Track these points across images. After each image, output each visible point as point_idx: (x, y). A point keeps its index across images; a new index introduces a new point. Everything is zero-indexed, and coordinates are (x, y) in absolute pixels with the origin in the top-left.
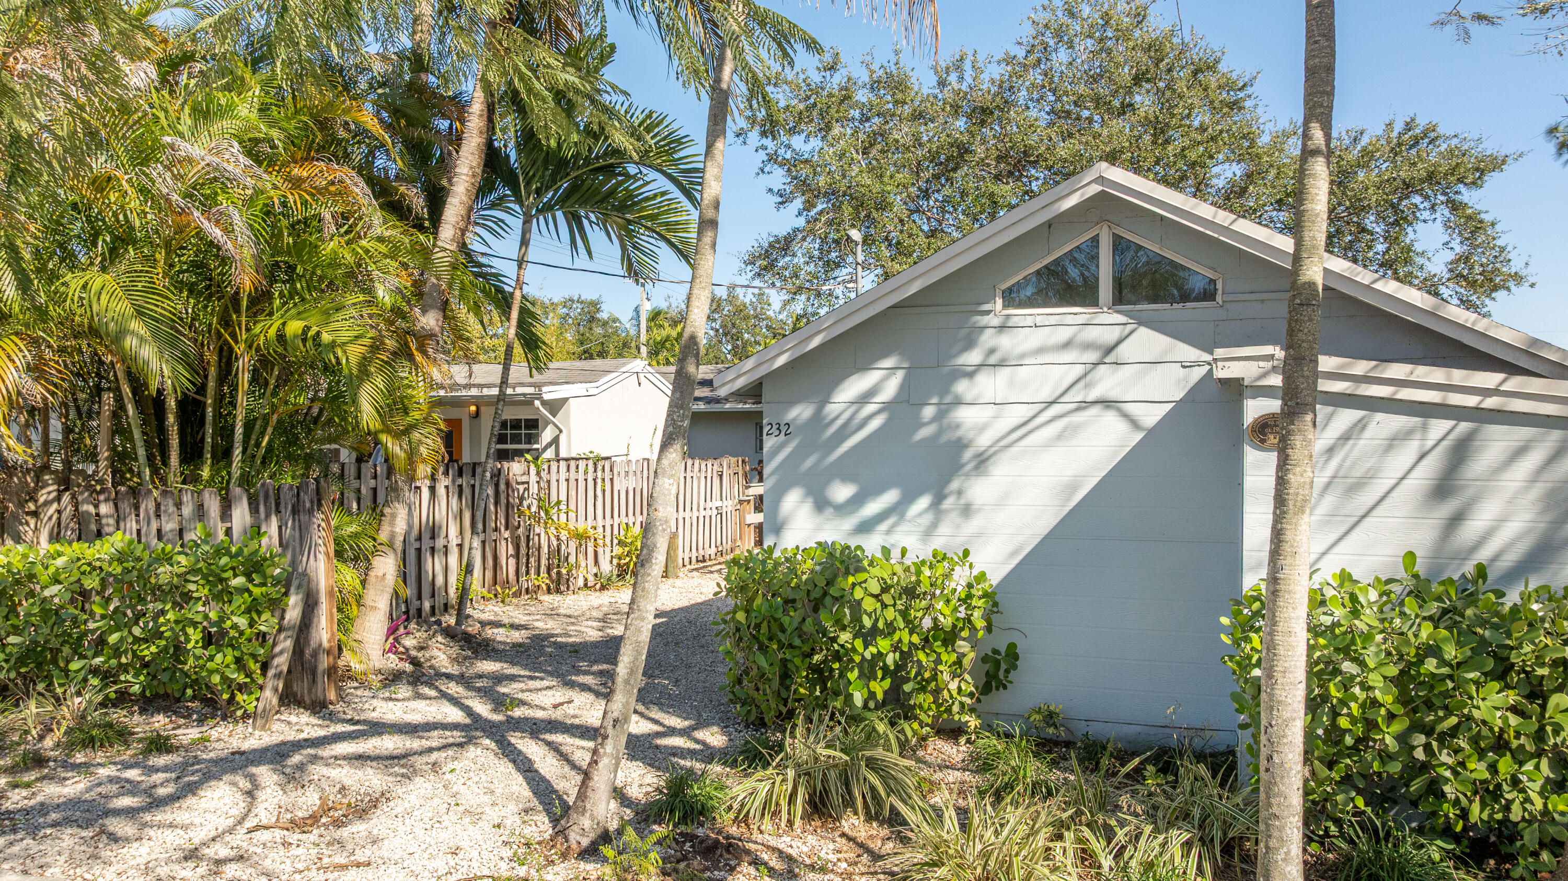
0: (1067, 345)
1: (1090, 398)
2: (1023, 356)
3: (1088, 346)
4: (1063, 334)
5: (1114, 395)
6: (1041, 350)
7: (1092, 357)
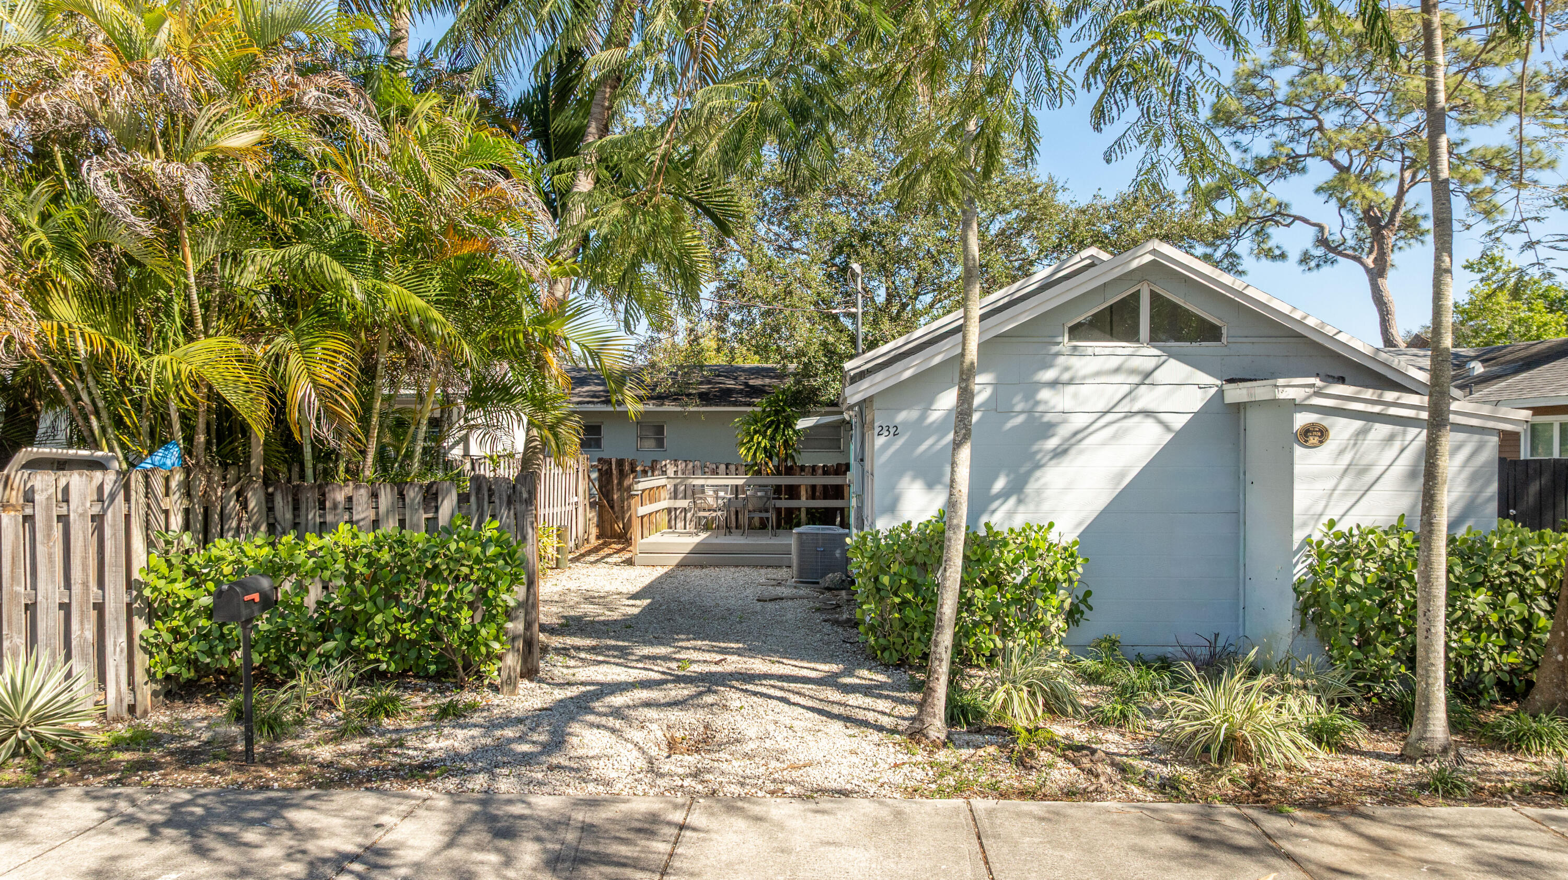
0: (1117, 370)
1: (1135, 409)
2: (1084, 377)
3: (1133, 372)
4: (1114, 362)
5: (1152, 407)
6: (1098, 374)
7: (1136, 379)
